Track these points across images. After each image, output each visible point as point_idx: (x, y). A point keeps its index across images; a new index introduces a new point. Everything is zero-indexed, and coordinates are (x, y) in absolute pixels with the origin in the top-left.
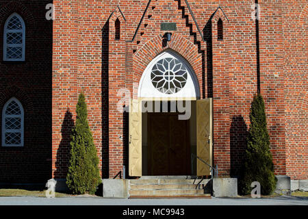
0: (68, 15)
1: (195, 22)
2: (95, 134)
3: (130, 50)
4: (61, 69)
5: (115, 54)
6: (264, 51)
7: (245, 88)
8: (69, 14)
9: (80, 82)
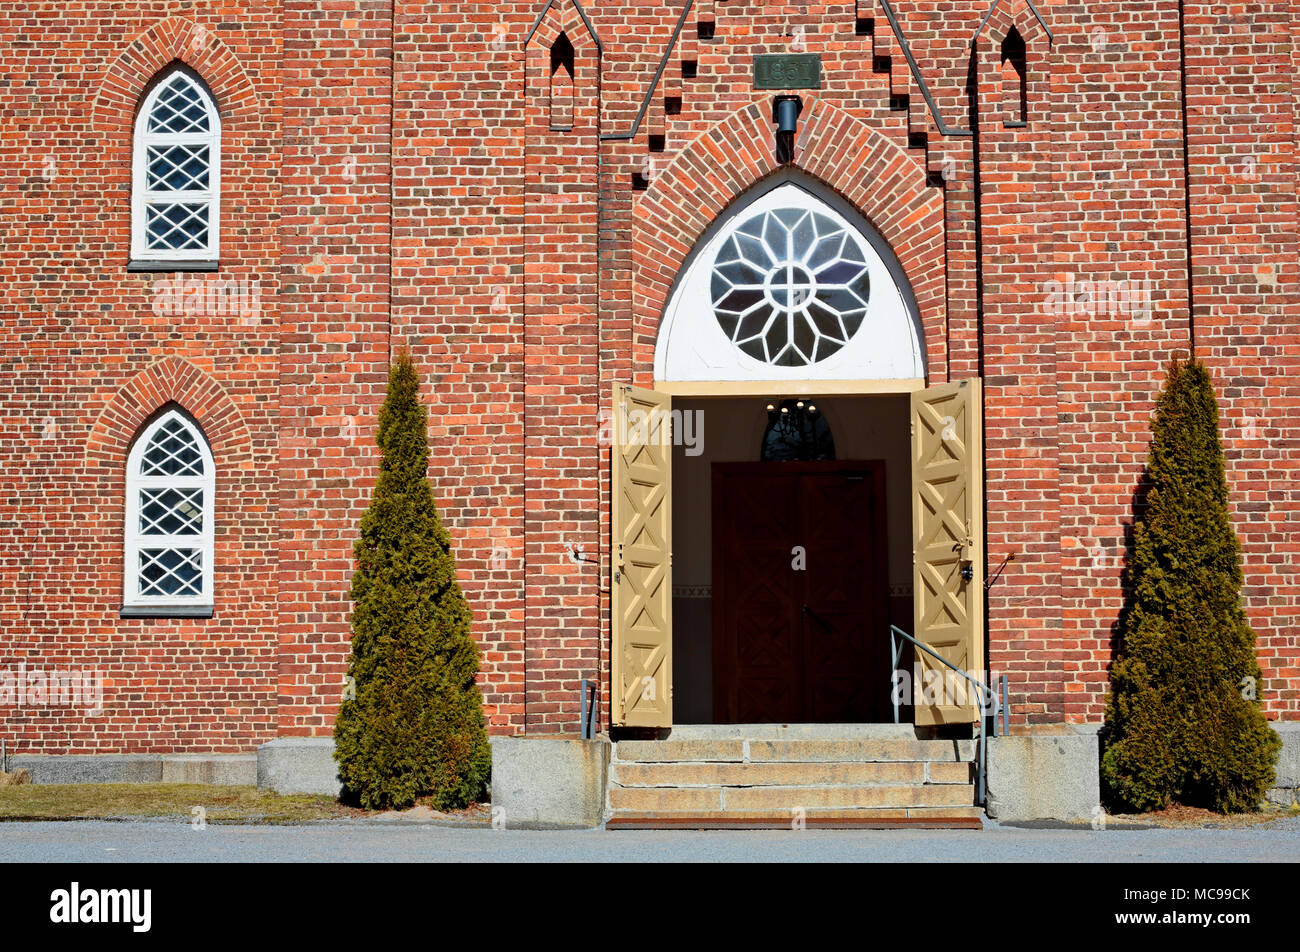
0: (347, 24)
1: (905, 49)
2: (466, 543)
3: (619, 176)
4: (318, 257)
5: (553, 191)
6: (1209, 170)
7: (1124, 336)
8: (356, 21)
9: (403, 316)
